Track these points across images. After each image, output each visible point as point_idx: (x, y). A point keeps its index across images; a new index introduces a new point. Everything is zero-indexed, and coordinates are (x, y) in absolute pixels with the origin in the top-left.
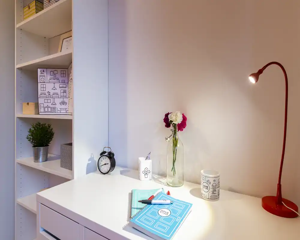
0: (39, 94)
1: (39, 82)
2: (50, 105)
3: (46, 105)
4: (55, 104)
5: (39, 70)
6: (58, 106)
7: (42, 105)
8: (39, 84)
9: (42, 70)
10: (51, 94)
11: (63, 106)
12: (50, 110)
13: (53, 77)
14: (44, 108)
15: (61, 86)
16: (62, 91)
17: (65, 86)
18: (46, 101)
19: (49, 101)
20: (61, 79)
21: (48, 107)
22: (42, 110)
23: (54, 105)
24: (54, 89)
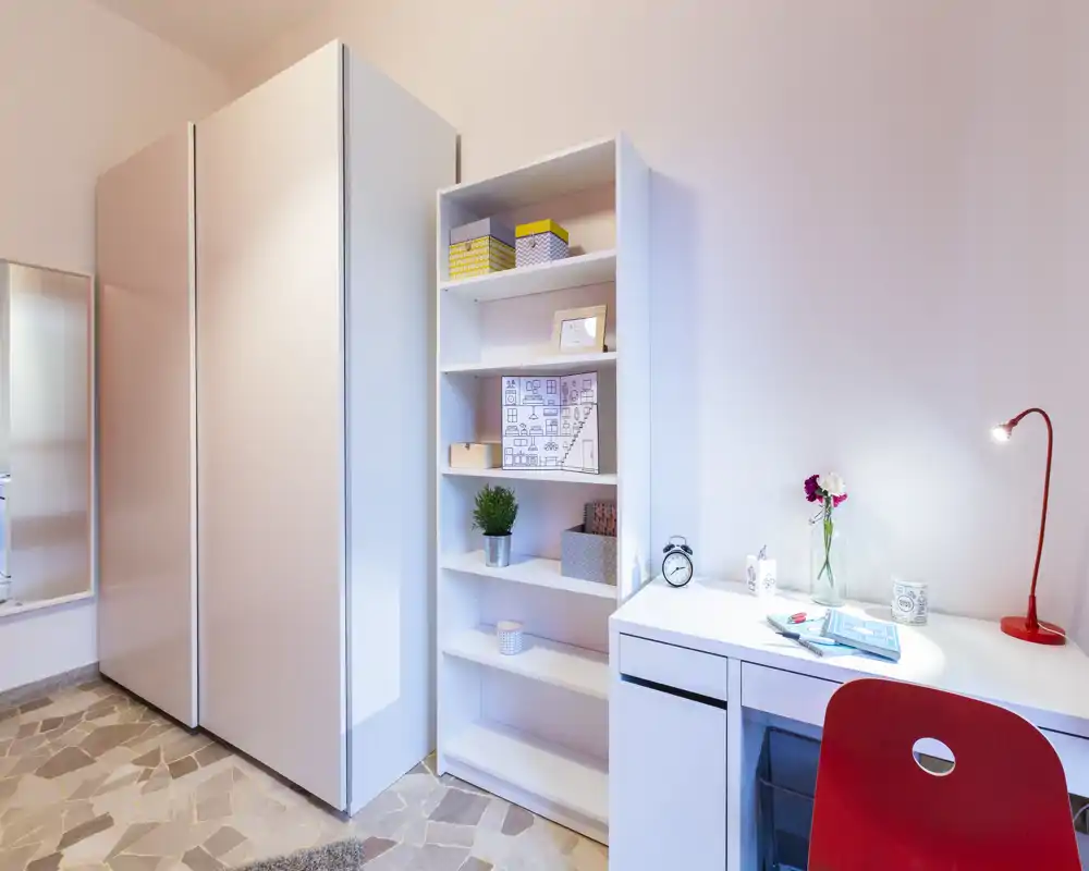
0: (504, 428)
1: (504, 403)
2: (525, 450)
3: (517, 450)
4: (535, 449)
5: (505, 380)
6: (541, 453)
7: (509, 451)
8: (504, 408)
9: (510, 379)
10: (528, 428)
11: (552, 453)
12: (524, 460)
13: (531, 393)
14: (514, 457)
15: (547, 411)
16: (549, 422)
17: (554, 411)
18: (518, 443)
19: (524, 442)
20: (547, 398)
21: (521, 455)
22: (508, 461)
23: (533, 449)
24: (533, 417)
